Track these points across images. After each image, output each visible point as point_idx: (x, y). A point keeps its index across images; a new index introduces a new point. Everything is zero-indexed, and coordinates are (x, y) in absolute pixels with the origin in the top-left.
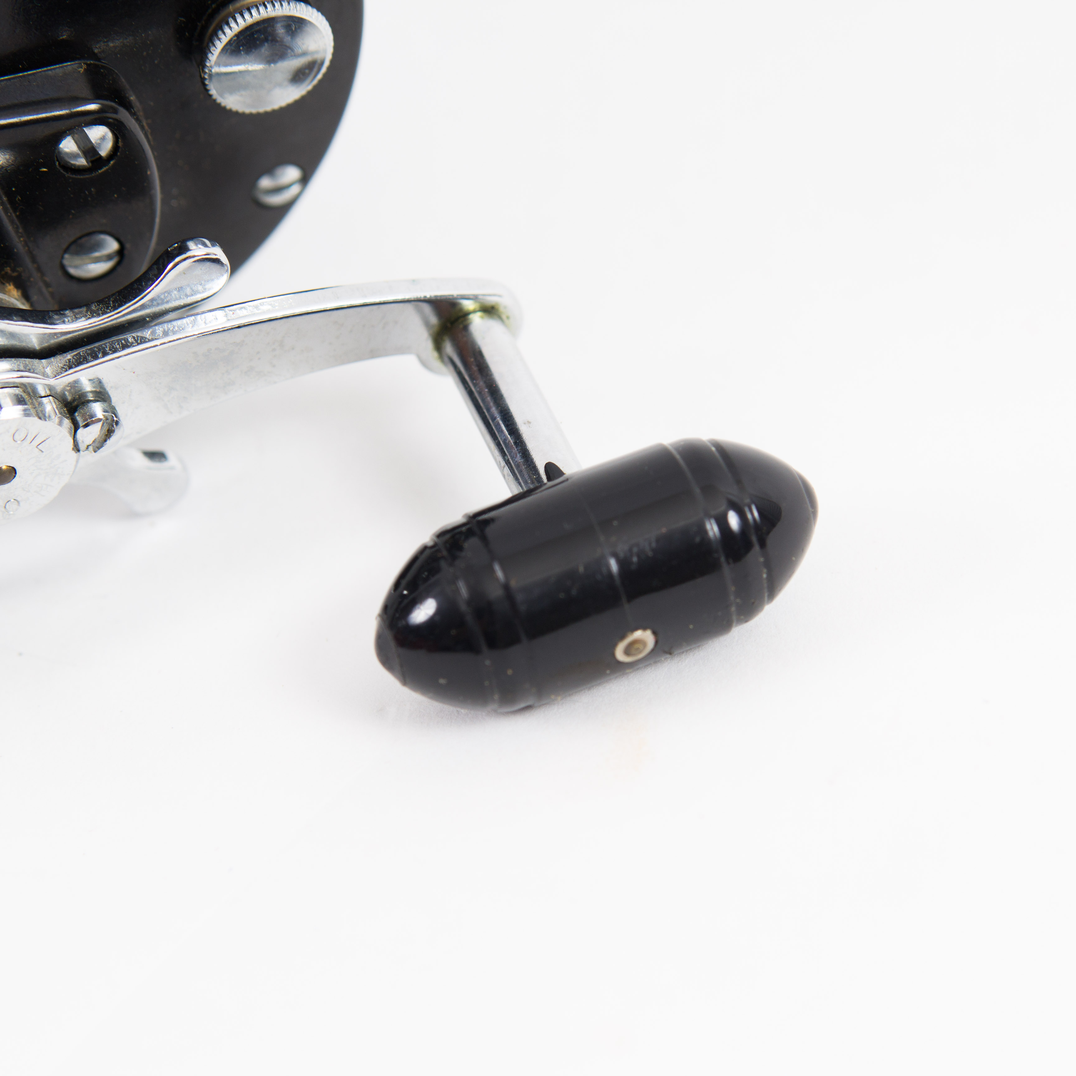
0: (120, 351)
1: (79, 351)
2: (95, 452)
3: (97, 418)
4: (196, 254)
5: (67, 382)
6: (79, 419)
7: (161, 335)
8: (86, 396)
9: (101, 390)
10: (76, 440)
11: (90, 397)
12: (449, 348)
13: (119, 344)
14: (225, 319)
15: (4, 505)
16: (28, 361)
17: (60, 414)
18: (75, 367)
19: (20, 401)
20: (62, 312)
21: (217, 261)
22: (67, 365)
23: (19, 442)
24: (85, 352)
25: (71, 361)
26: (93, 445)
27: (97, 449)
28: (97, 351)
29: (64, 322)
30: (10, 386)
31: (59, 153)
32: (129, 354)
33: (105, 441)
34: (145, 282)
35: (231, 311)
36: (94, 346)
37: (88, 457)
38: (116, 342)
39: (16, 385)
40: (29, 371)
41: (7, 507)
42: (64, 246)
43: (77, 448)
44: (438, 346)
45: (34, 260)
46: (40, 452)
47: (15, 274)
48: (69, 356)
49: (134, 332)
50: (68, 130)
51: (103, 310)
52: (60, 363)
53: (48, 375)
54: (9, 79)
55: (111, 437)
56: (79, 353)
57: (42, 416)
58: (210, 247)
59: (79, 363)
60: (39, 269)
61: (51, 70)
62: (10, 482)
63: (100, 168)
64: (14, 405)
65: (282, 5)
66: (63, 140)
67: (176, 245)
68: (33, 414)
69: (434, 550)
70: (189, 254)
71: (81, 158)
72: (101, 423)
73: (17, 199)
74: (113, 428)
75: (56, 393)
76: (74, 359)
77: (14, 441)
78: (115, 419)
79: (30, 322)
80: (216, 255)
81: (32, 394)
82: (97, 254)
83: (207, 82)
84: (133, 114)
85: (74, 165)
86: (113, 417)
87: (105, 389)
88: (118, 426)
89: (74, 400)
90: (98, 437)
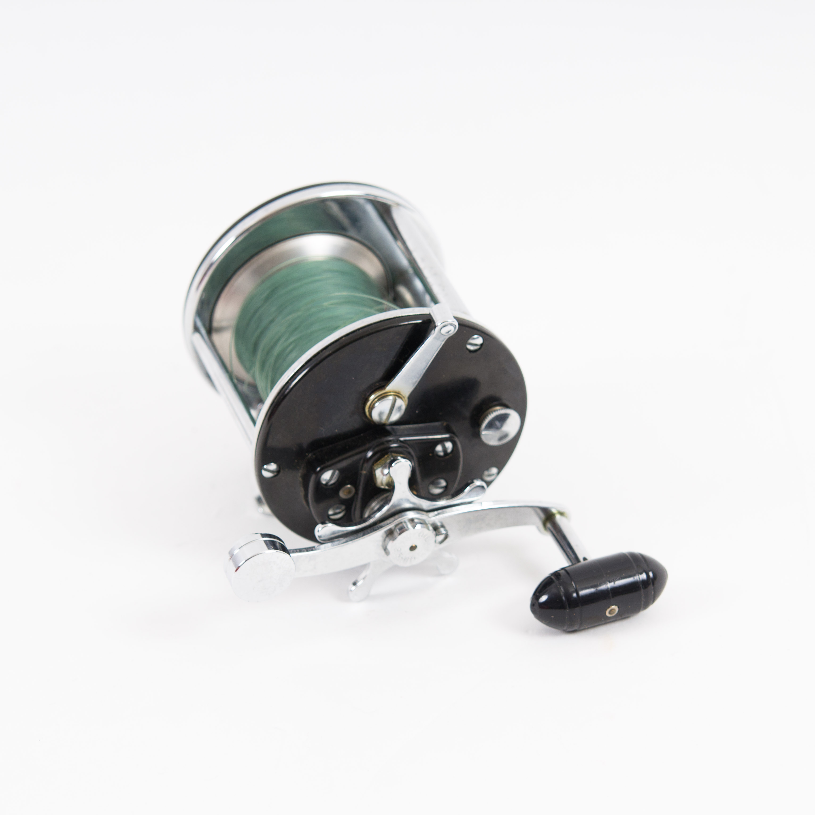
1: (439, 511)
3: (442, 533)
6: (437, 532)
8: (439, 526)
9: (444, 525)
10: (436, 539)
12: (549, 525)
16: (423, 512)
17: (432, 530)
19: (421, 524)
21: (482, 487)
23: (420, 537)
26: (441, 542)
30: (419, 519)
31: (436, 450)
36: (443, 510)
37: (439, 546)
38: (450, 510)
40: (424, 515)
42: (430, 481)
43: (435, 542)
44: (544, 525)
45: (421, 485)
46: (425, 541)
47: (416, 488)
48: (436, 512)
49: (455, 507)
50: (440, 443)
53: (429, 517)
54: (423, 425)
55: (446, 540)
58: (481, 482)
60: (422, 488)
61: (435, 423)
62: (415, 551)
63: (447, 456)
65: (504, 410)
66: (438, 446)
67: (470, 481)
68: (426, 529)
70: (474, 484)
71: (442, 452)
72: (444, 535)
73: (421, 464)
74: (447, 537)
75: (431, 523)
78: (448, 534)
81: (425, 522)
82: (439, 487)
84: (459, 439)
85: (439, 455)
89: (436, 526)
90: (443, 539)
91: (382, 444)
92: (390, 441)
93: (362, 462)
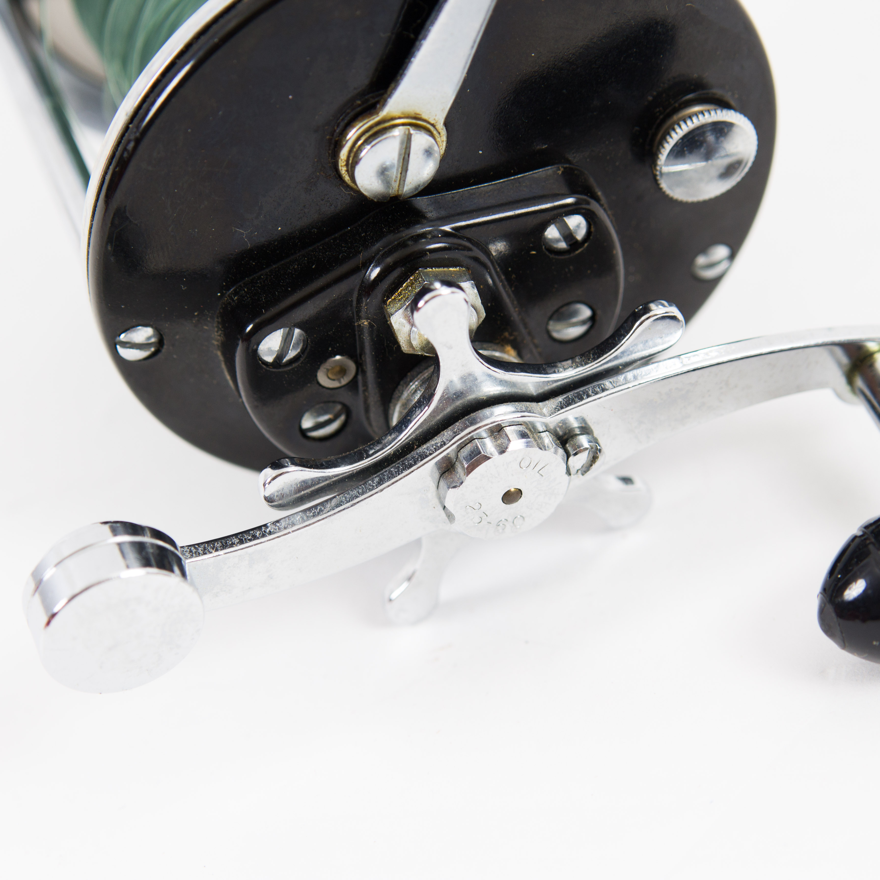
0: (600, 393)
1: (568, 395)
2: (583, 475)
3: (584, 448)
4: (658, 313)
5: (560, 420)
6: (569, 449)
7: (632, 379)
8: (574, 431)
9: (586, 426)
10: (568, 466)
11: (577, 431)
12: (859, 383)
13: (599, 388)
14: (681, 365)
15: (512, 521)
16: (528, 404)
17: (556, 445)
18: (566, 408)
19: (523, 435)
20: (553, 365)
21: (674, 318)
22: (559, 406)
23: (524, 468)
24: (573, 395)
25: (562, 402)
26: (581, 469)
27: (584, 473)
28: (582, 394)
29: (554, 372)
30: (516, 424)
31: (545, 239)
32: (608, 395)
33: (591, 465)
34: (618, 338)
35: (686, 357)
36: (580, 390)
37: (578, 480)
38: (596, 387)
39: (520, 423)
40: (530, 412)
41: (515, 522)
42: (549, 314)
43: (569, 472)
44: (850, 381)
45: (526, 326)
46: (540, 476)
47: (512, 338)
48: (560, 399)
49: (611, 378)
50: (553, 220)
51: (585, 361)
52: (553, 405)
53: (545, 415)
54: (504, 182)
55: (596, 462)
56: (568, 396)
57: (542, 447)
58: (667, 307)
59: (568, 404)
60: (530, 334)
61: (536, 173)
62: (517, 501)
63: (577, 250)
64: (519, 439)
65: (716, 113)
66: (548, 228)
67: (641, 307)
68: (536, 446)
69: (863, 538)
70: (651, 314)
71: (562, 242)
72: (588, 451)
73: (513, 277)
74: (597, 455)
75: (550, 429)
76: (564, 401)
77: (521, 467)
78: (599, 448)
79: (529, 373)
80: (674, 313)
81: (532, 430)
82: (574, 320)
83: (658, 178)
84: (601, 205)
85: (557, 248)
86: (597, 446)
87: (588, 425)
88: (601, 453)
89: (565, 434)
90: (586, 463)
91: (403, 245)
92: (423, 235)
93: (355, 295)
